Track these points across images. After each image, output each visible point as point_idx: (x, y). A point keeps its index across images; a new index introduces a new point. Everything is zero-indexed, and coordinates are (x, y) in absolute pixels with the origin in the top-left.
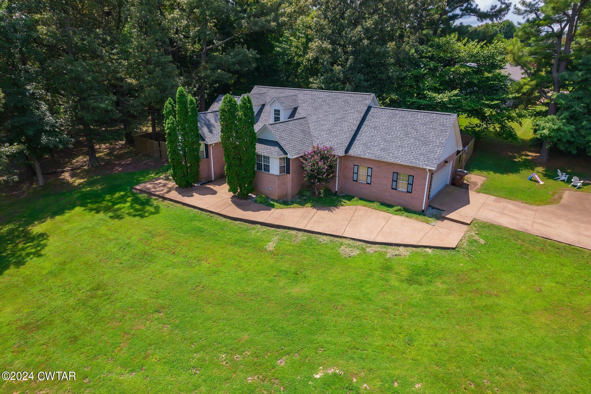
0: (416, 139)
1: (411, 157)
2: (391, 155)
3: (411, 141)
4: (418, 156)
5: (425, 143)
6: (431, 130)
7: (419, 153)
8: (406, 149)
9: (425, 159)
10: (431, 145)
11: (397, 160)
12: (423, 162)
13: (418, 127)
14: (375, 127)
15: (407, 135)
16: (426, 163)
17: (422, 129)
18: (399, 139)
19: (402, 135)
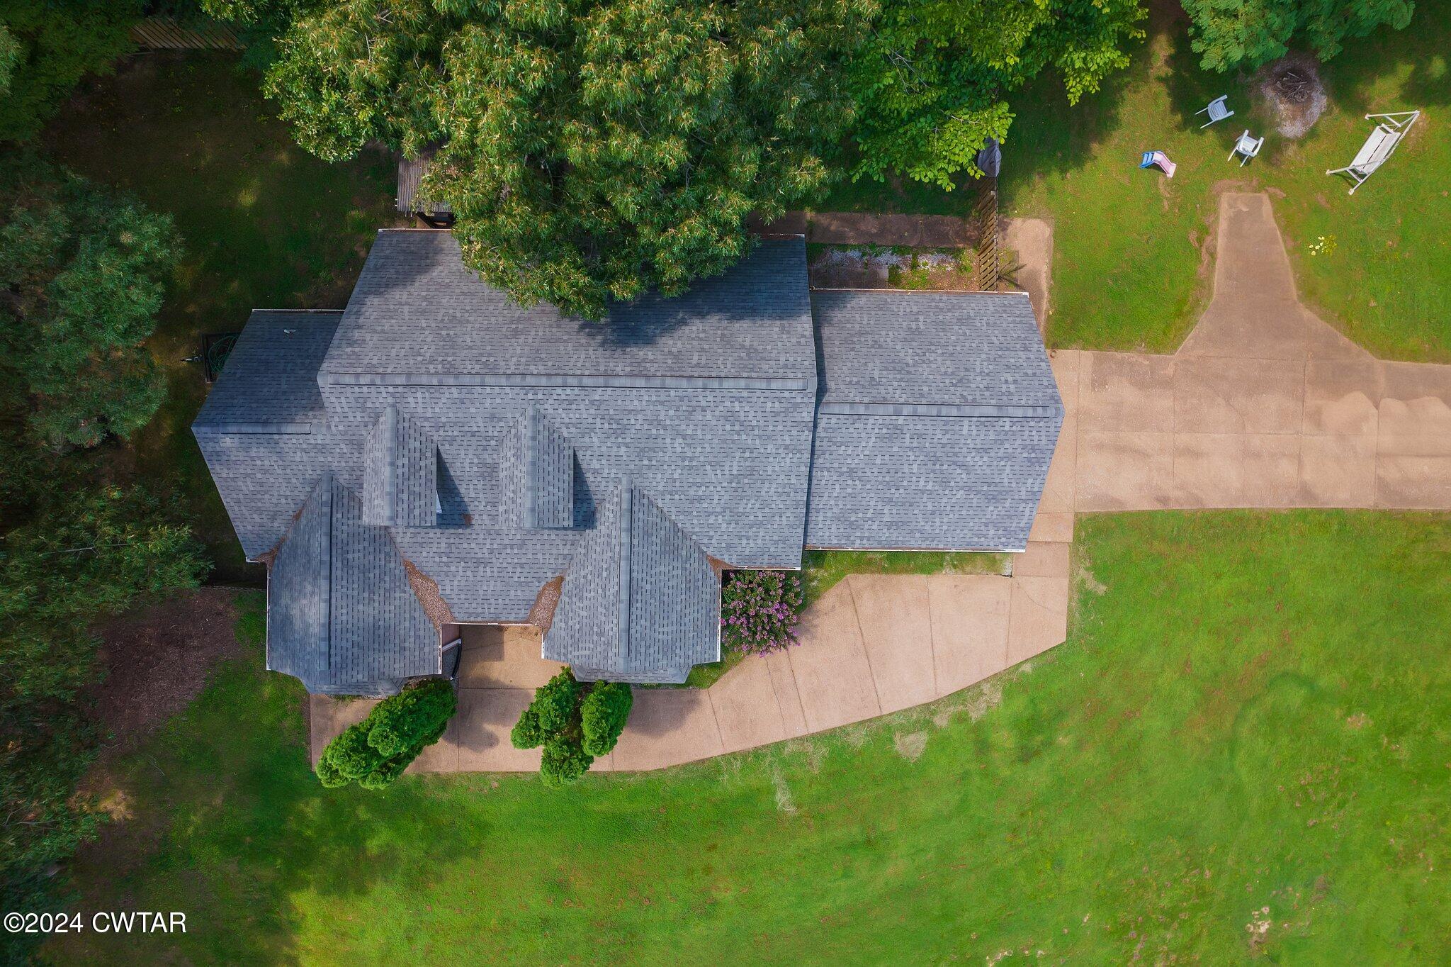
0: (968, 489)
1: (966, 532)
2: (918, 535)
3: (958, 496)
4: (983, 528)
5: (993, 499)
6: (1003, 463)
7: (983, 520)
8: (951, 516)
9: (1000, 532)
10: (1009, 501)
11: (935, 542)
12: (996, 540)
13: (969, 459)
14: (851, 471)
15: (944, 483)
16: (1003, 540)
17: (980, 463)
18: (925, 496)
19: (931, 483)
